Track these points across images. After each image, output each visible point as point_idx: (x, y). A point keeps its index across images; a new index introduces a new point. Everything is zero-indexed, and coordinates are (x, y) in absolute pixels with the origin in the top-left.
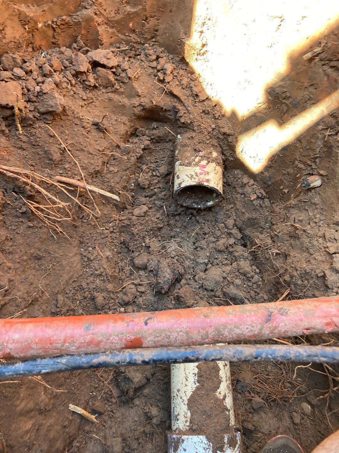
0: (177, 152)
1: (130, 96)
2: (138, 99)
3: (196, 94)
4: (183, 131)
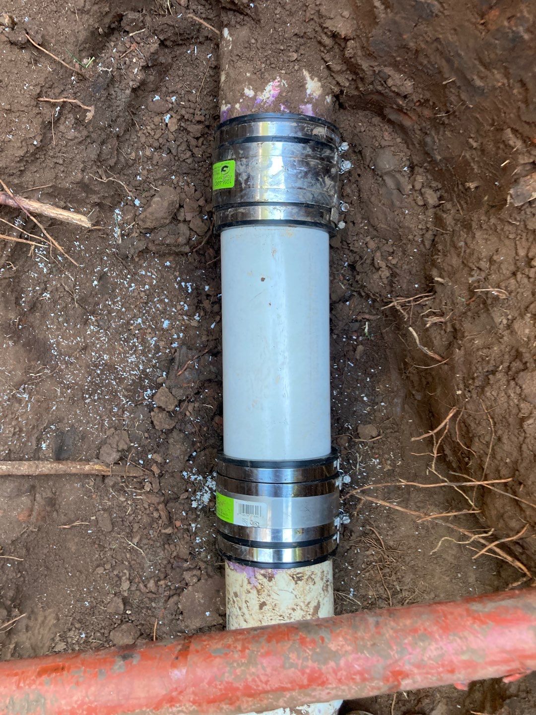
4: (233, 22)
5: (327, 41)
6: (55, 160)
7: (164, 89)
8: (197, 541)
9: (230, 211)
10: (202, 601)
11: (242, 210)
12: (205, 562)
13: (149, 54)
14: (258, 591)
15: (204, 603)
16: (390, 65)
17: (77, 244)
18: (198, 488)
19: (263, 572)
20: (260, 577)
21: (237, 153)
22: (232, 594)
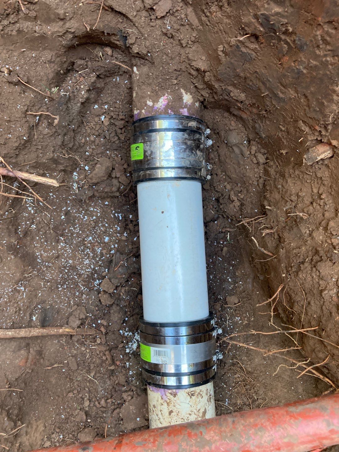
0: (134, 95)
1: (48, 21)
2: (61, 23)
3: (150, 7)
4: (139, 64)
5: (194, 73)
6: (37, 147)
7: (100, 101)
8: (130, 374)
9: (142, 173)
10: (135, 411)
11: (148, 172)
12: (136, 386)
13: (90, 83)
14: (168, 404)
15: (136, 413)
16: (231, 85)
17: (51, 194)
18: (129, 340)
19: (170, 391)
20: (169, 395)
21: (144, 139)
22: (152, 406)
